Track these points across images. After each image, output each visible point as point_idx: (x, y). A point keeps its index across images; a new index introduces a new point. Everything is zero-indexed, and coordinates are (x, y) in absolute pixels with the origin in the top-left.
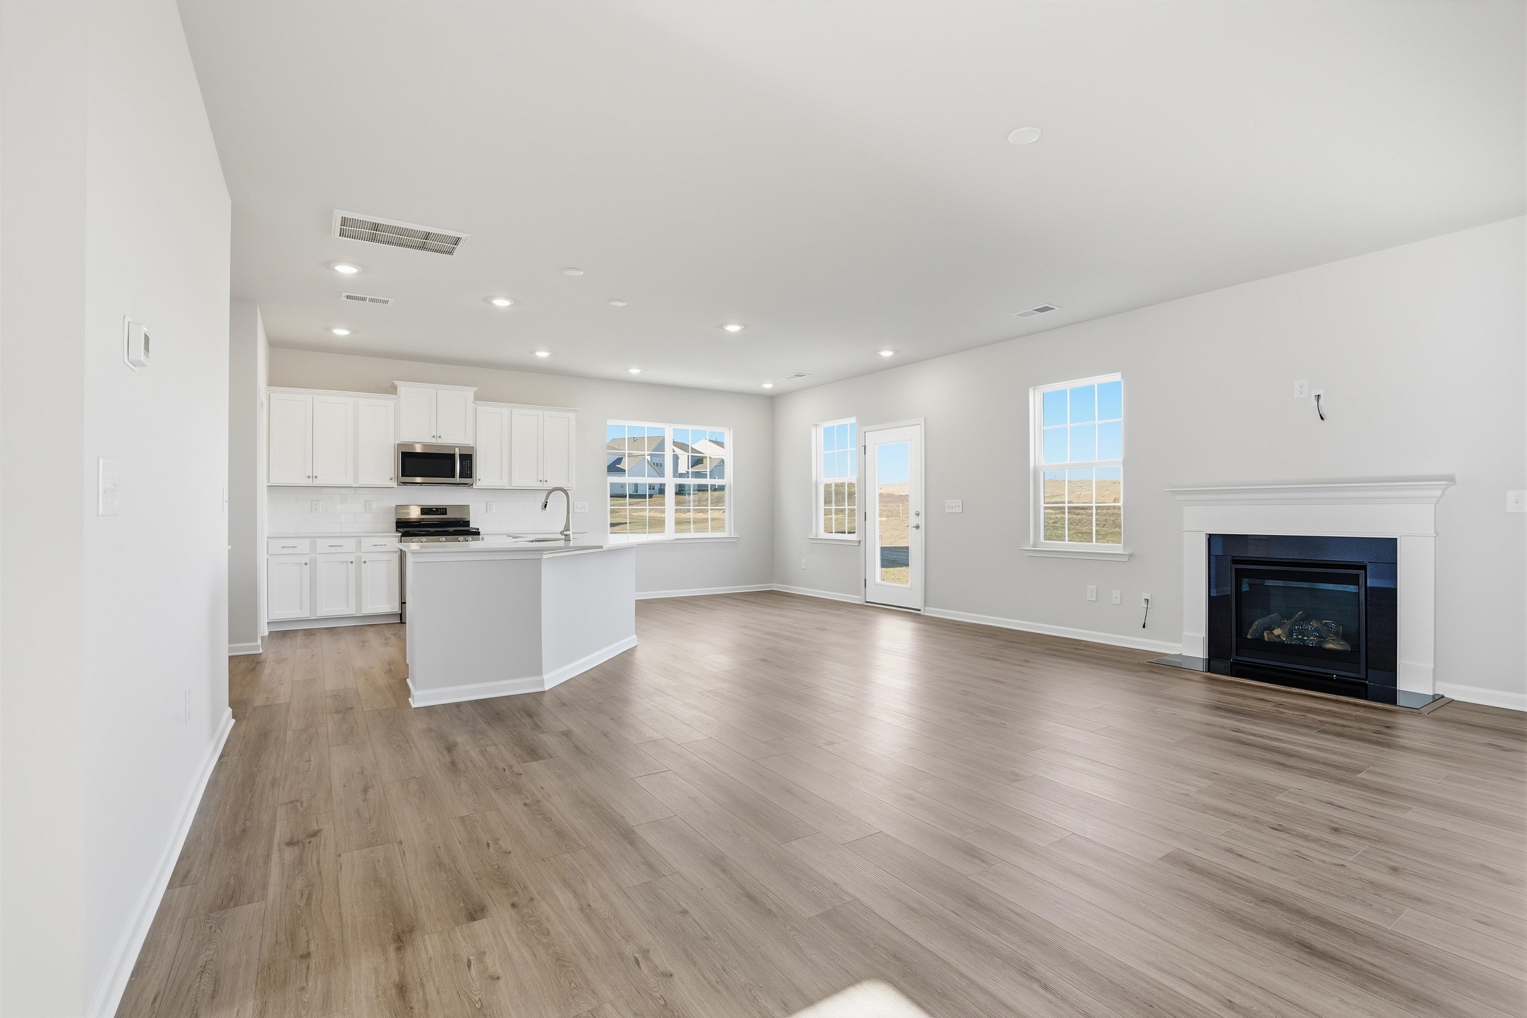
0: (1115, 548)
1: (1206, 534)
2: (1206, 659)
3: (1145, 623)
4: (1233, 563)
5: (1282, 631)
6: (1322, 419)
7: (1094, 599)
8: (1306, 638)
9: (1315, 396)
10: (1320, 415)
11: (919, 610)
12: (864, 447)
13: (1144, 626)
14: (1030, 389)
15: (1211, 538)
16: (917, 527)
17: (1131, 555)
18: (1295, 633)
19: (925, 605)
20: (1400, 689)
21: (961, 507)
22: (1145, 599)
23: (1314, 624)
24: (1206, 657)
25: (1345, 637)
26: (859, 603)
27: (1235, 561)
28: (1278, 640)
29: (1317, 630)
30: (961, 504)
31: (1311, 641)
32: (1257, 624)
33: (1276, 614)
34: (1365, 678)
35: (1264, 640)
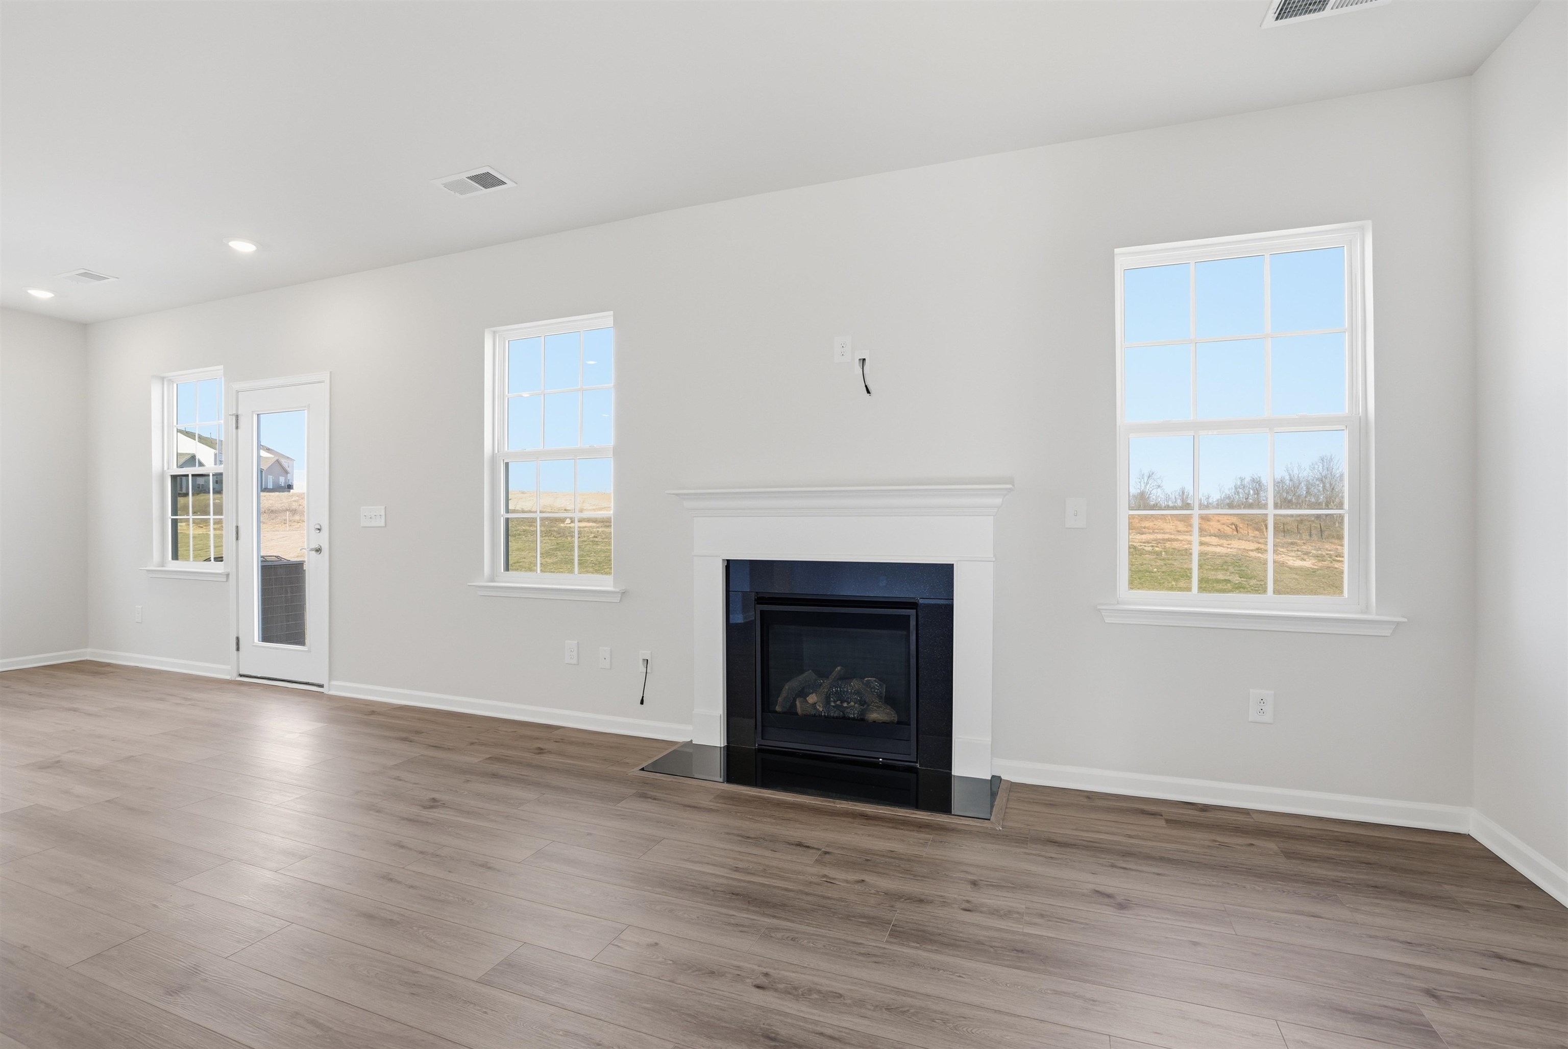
0: (604, 583)
1: (723, 560)
2: (724, 747)
3: (643, 697)
4: (758, 604)
5: (817, 698)
6: (868, 392)
7: (574, 661)
8: (845, 705)
9: (860, 360)
10: (866, 386)
11: (321, 686)
12: (234, 418)
13: (642, 702)
14: (486, 330)
15: (730, 565)
16: (318, 550)
17: (624, 593)
18: (832, 697)
19: (331, 678)
20: (955, 775)
21: (383, 518)
22: (644, 660)
23: (855, 684)
24: (724, 744)
25: (890, 700)
26: (228, 677)
27: (760, 600)
28: (813, 712)
29: (858, 693)
30: (383, 513)
31: (853, 709)
32: (789, 689)
33: (810, 671)
34: (916, 760)
35: (797, 714)
